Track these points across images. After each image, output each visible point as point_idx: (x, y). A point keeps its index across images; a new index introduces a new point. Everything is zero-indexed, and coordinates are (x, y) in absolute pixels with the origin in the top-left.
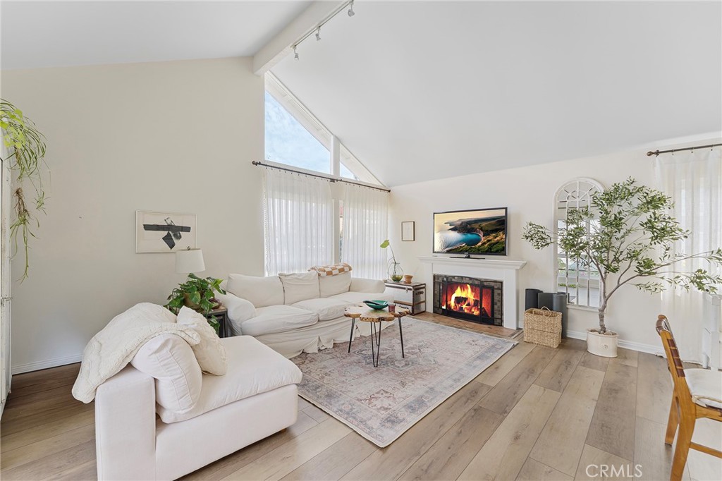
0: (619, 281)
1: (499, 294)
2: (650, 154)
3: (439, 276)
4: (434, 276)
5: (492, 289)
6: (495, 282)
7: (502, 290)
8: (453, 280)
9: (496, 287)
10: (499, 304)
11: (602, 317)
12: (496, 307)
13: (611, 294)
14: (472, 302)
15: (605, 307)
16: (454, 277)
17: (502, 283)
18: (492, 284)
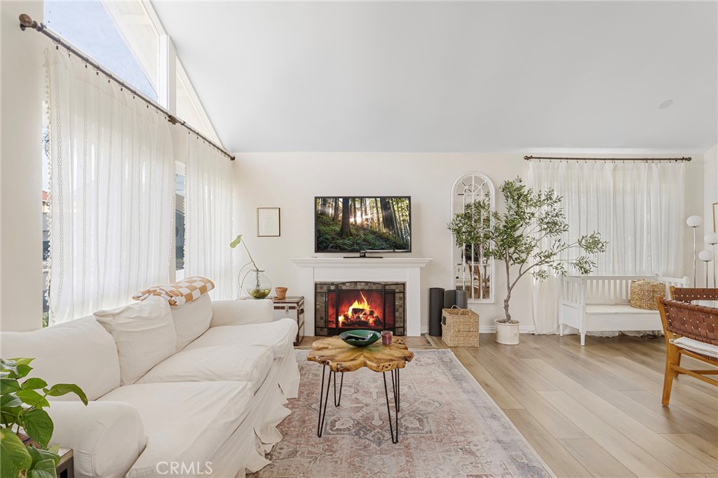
0: (520, 272)
1: (400, 298)
2: (527, 158)
3: (322, 284)
4: (316, 285)
5: (393, 293)
6: (397, 284)
7: (404, 293)
8: (344, 288)
9: (397, 291)
10: (401, 310)
11: (506, 307)
12: (397, 314)
13: (514, 284)
14: (368, 312)
15: (509, 297)
16: (344, 284)
17: (404, 285)
18: (393, 287)
